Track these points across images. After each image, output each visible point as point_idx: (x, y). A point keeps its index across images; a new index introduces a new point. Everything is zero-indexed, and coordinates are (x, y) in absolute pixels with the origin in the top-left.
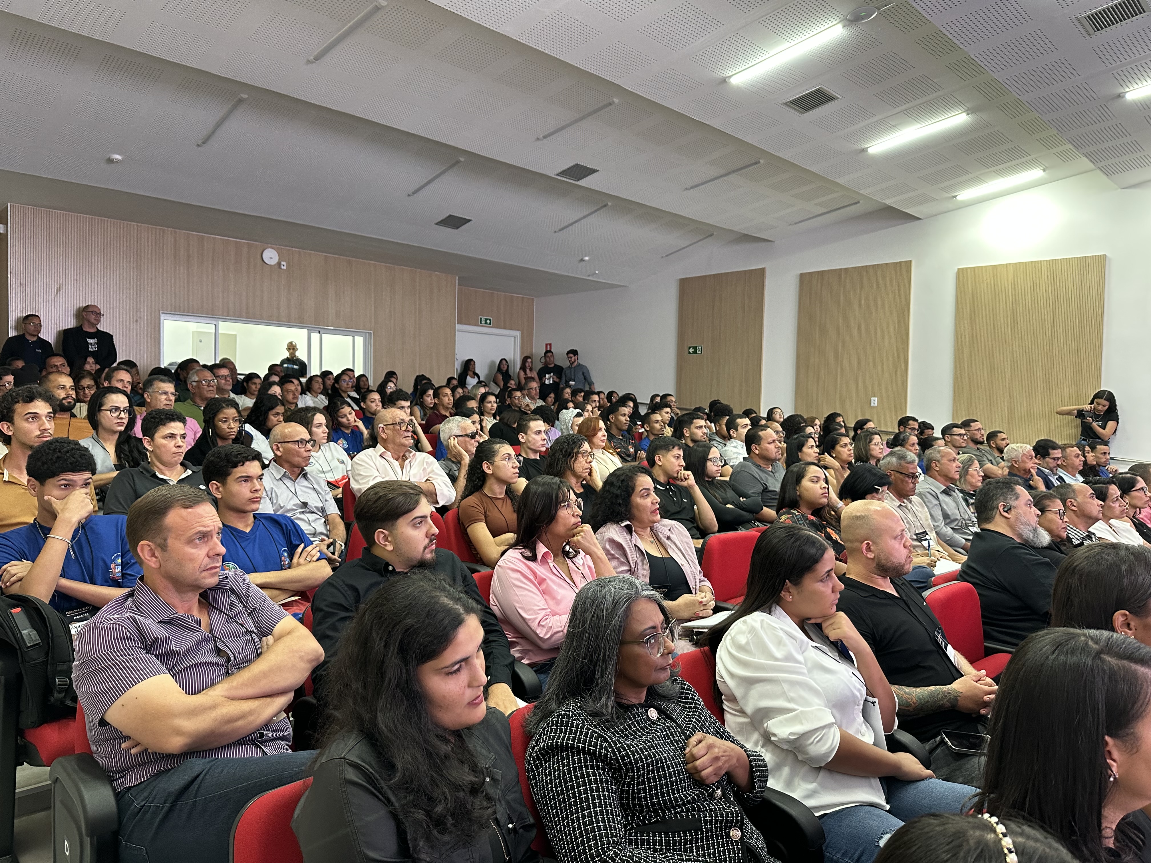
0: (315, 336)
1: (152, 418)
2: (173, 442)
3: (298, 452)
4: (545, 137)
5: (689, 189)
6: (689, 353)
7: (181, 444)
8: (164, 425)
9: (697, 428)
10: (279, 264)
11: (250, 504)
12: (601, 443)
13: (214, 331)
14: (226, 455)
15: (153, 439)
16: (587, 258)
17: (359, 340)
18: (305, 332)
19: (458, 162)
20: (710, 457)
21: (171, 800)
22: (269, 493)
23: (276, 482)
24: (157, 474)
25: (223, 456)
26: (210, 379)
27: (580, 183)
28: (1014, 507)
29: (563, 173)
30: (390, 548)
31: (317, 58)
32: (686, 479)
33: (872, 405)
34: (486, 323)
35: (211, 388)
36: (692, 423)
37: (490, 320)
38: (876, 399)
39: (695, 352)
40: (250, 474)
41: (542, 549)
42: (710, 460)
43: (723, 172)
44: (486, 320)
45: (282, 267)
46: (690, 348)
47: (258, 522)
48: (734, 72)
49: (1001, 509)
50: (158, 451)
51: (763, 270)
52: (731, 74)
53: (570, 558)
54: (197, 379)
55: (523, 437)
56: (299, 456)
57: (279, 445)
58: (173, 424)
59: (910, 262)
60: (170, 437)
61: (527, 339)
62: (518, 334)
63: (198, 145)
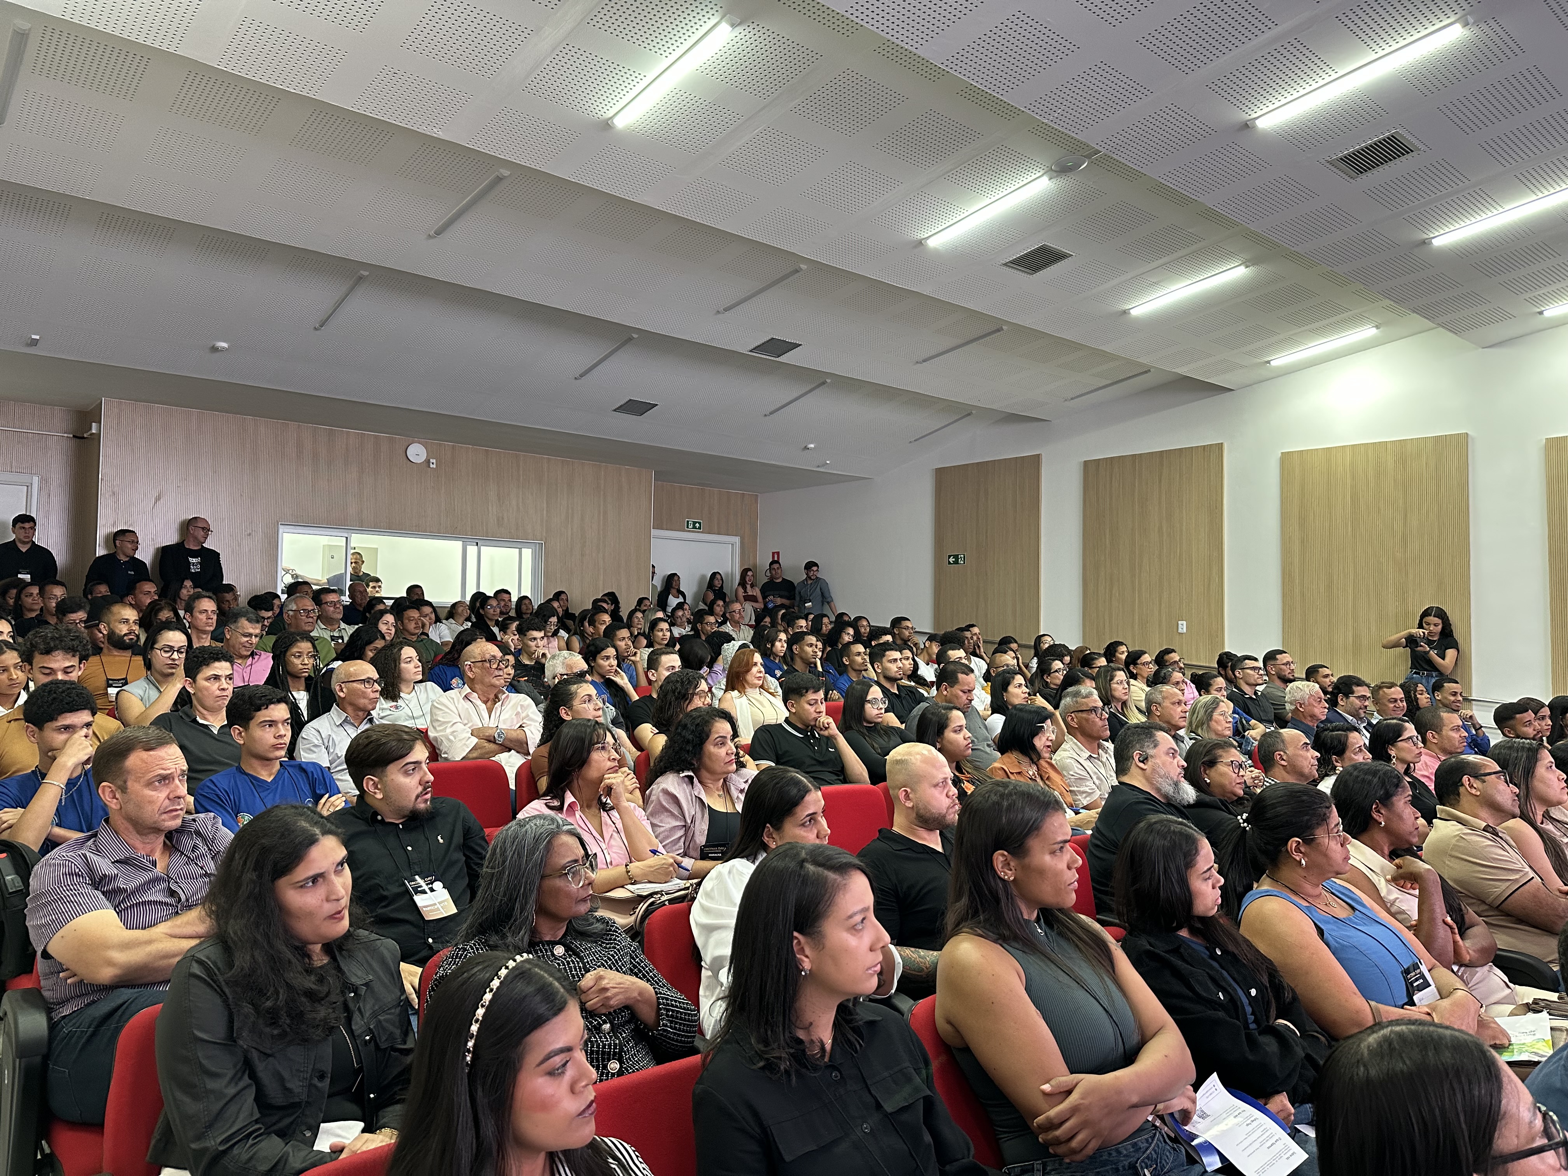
0: (472, 550)
2: (217, 685)
3: (364, 693)
4: (726, 310)
5: (920, 363)
6: (949, 563)
7: (225, 686)
8: (208, 665)
10: (428, 462)
11: (274, 751)
13: (344, 544)
14: (250, 697)
15: (194, 681)
16: (812, 446)
17: (527, 553)
18: (458, 544)
19: (631, 339)
20: (869, 697)
23: (335, 729)
24: (198, 718)
25: (247, 698)
26: (310, 608)
27: (781, 359)
28: (1152, 757)
29: (756, 349)
30: (379, 795)
31: (440, 231)
32: (825, 728)
33: (1180, 630)
34: (694, 527)
35: (310, 620)
37: (700, 523)
38: (1185, 623)
39: (956, 562)
40: (274, 719)
41: (569, 798)
42: (869, 702)
43: (960, 341)
44: (694, 523)
45: (432, 466)
46: (950, 557)
47: (282, 771)
48: (930, 234)
49: (1136, 759)
50: (199, 694)
51: (1038, 456)
52: (926, 235)
53: (606, 811)
54: (294, 608)
55: (653, 675)
56: (364, 698)
57: (343, 685)
58: (217, 664)
59: (1220, 446)
60: (215, 679)
61: (747, 549)
62: (737, 540)
63: (315, 329)
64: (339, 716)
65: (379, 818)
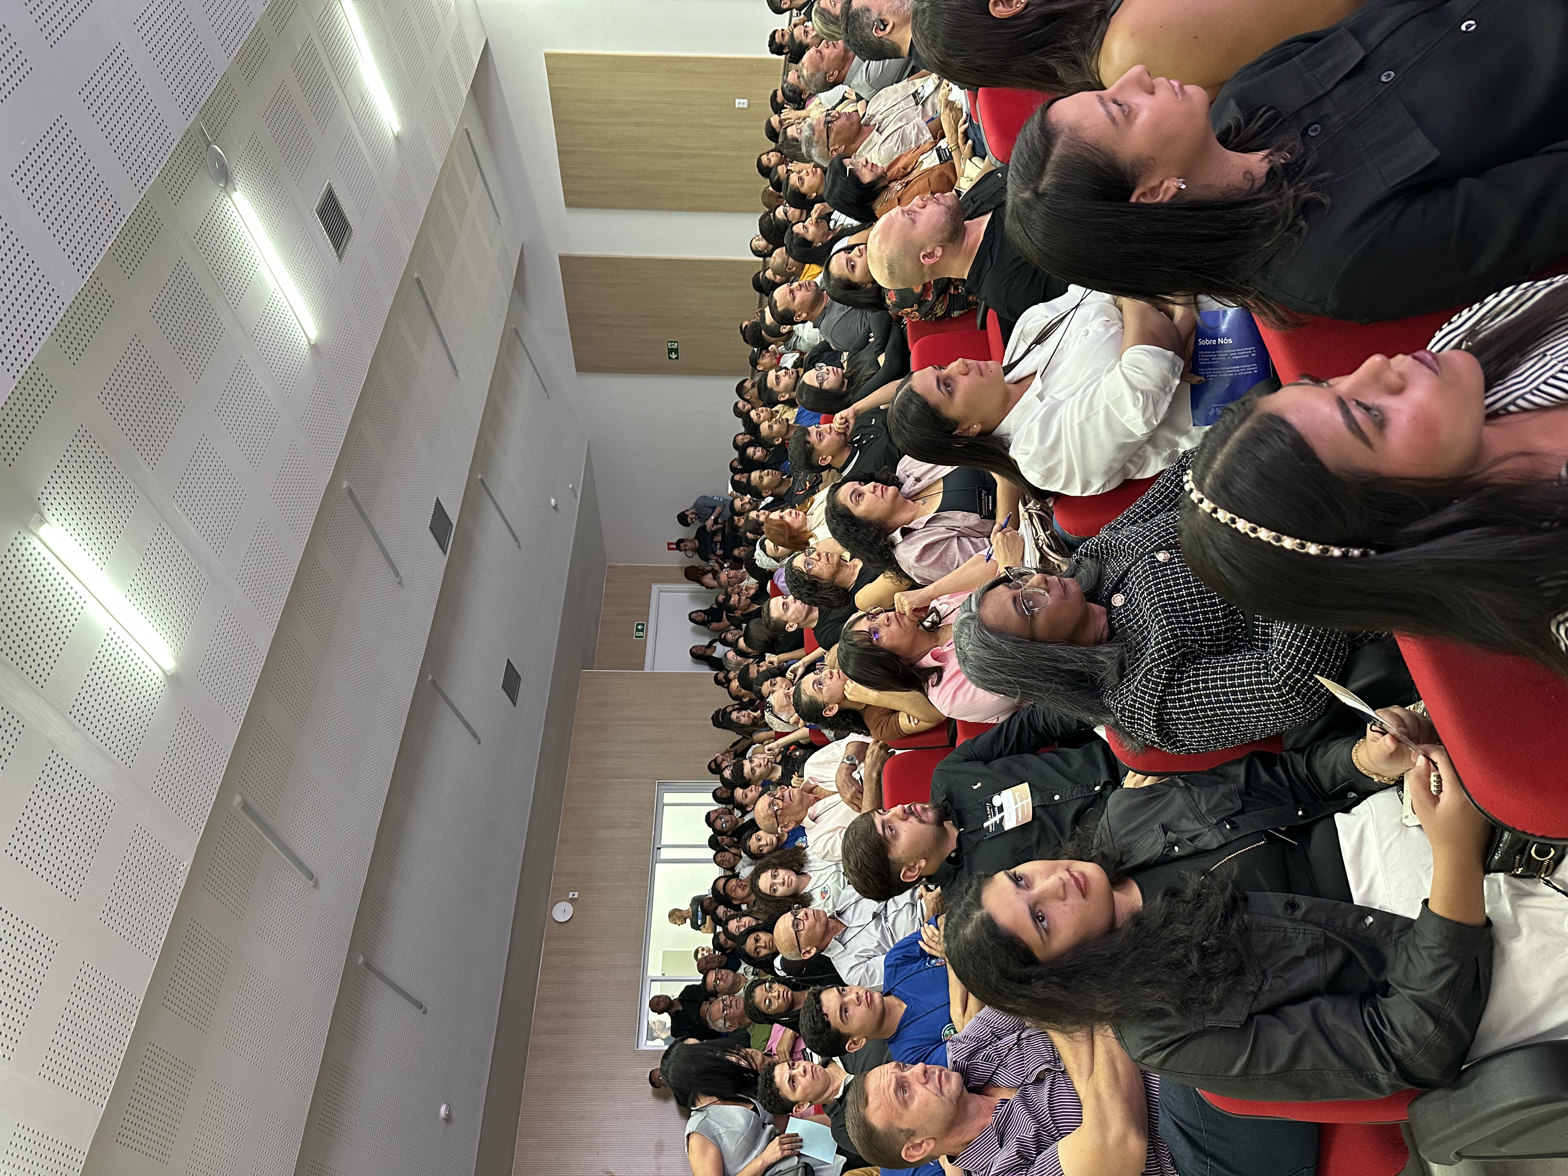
0: (665, 854)
1: (770, 1104)
2: (801, 1079)
3: (808, 927)
4: (397, 574)
5: (457, 372)
6: (677, 358)
7: (801, 1069)
8: (778, 1089)
9: (778, 384)
10: (572, 901)
11: (874, 1000)
12: (800, 517)
13: (659, 983)
14: (815, 1033)
15: (796, 1103)
16: (553, 501)
17: (668, 798)
18: (659, 867)
19: (433, 682)
20: (817, 384)
21: (1201, 1157)
22: (862, 960)
23: (849, 950)
24: (838, 1096)
26: (721, 1005)
27: (454, 521)
28: (880, 14)
29: (443, 547)
30: (923, 863)
31: (310, 876)
32: (847, 421)
33: (745, 106)
34: (642, 630)
35: (734, 1003)
36: (772, 389)
37: (638, 625)
38: (737, 101)
39: (676, 351)
40: (838, 1006)
41: (928, 661)
42: (821, 384)
43: (433, 328)
44: (638, 630)
45: (576, 896)
46: (670, 358)
47: (895, 992)
48: (302, 334)
49: (881, 34)
50: (811, 1097)
51: (562, 259)
52: (305, 338)
53: (941, 620)
54: (722, 1021)
55: (791, 626)
56: (814, 924)
57: (803, 950)
58: (777, 1080)
59: (548, 56)
60: (793, 1082)
61: (663, 576)
62: (655, 587)
63: (424, 1013)
64: (835, 947)
65: (953, 855)
